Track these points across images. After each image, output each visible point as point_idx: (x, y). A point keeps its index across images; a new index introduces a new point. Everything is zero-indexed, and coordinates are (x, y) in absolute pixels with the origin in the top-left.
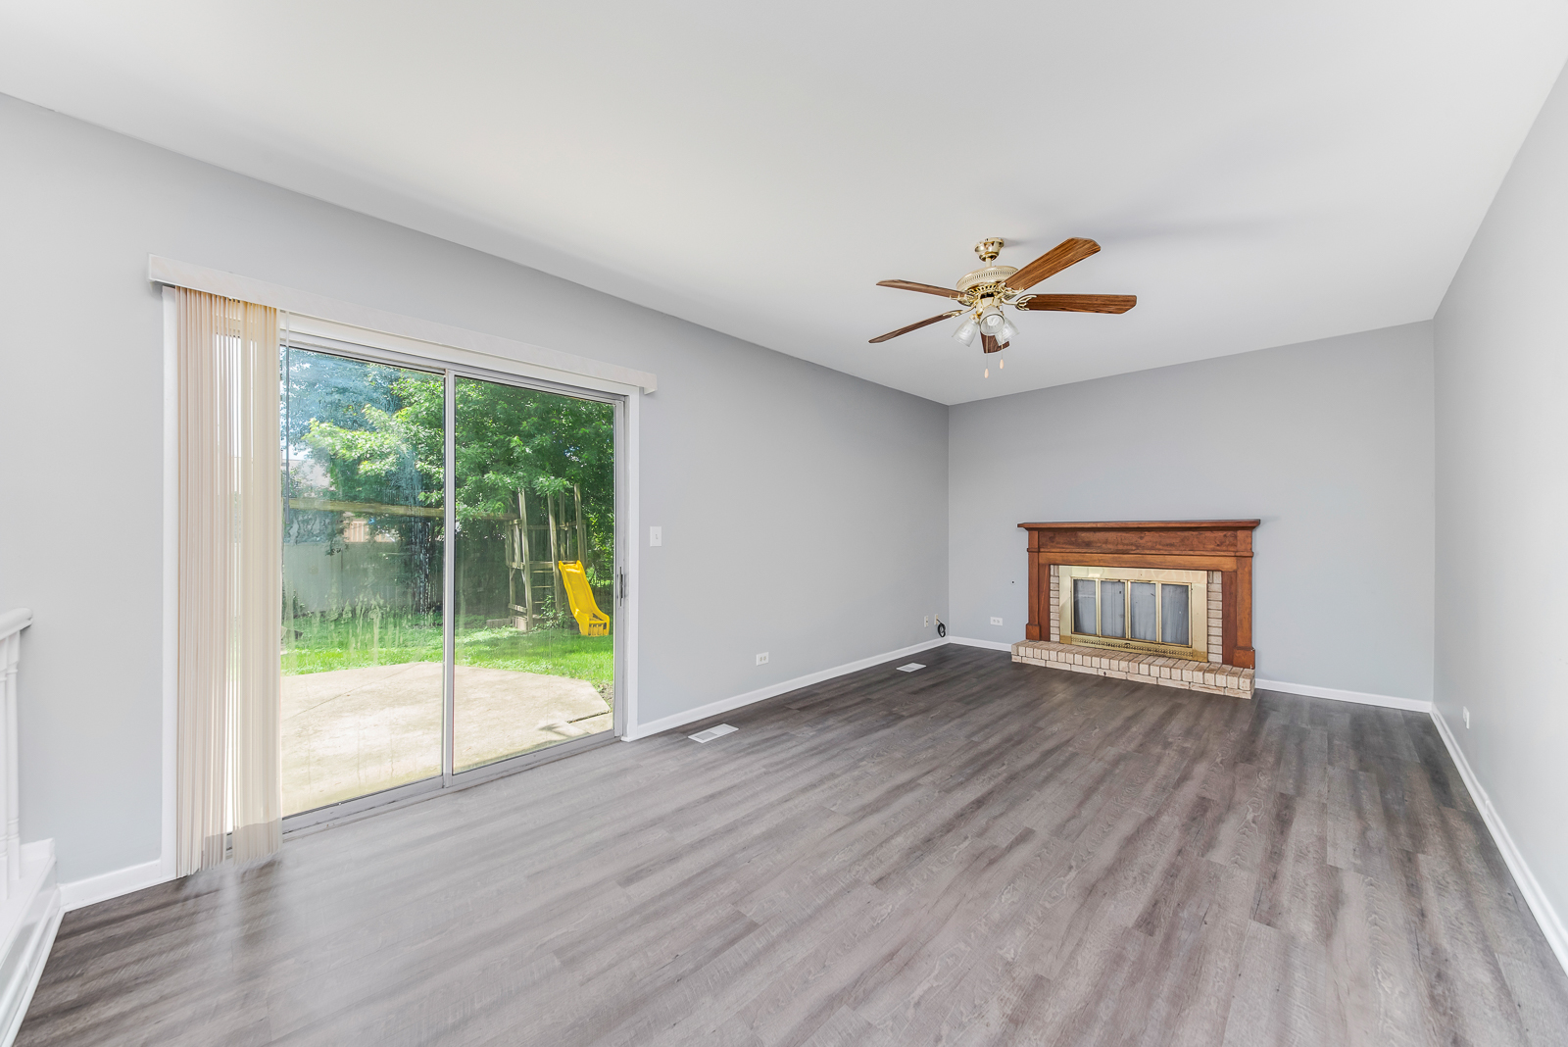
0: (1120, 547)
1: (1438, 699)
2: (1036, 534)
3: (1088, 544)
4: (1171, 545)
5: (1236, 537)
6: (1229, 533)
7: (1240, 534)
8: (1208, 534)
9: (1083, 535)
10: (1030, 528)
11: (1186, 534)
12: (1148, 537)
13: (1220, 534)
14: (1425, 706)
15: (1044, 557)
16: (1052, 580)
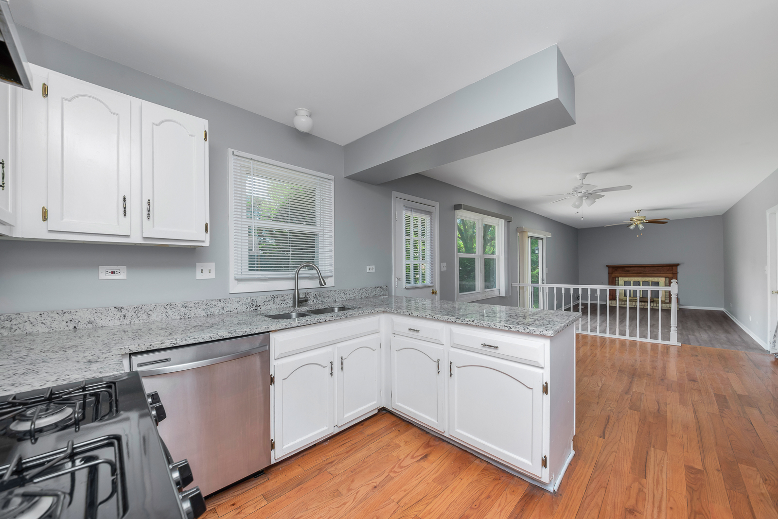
0: (638, 272)
1: (725, 307)
2: (611, 269)
3: (628, 271)
4: (654, 271)
5: (673, 268)
6: (671, 267)
7: (674, 268)
8: (665, 267)
9: (627, 268)
10: (608, 266)
11: (658, 268)
12: (647, 268)
13: (668, 267)
14: (722, 309)
15: (613, 275)
16: (616, 282)
